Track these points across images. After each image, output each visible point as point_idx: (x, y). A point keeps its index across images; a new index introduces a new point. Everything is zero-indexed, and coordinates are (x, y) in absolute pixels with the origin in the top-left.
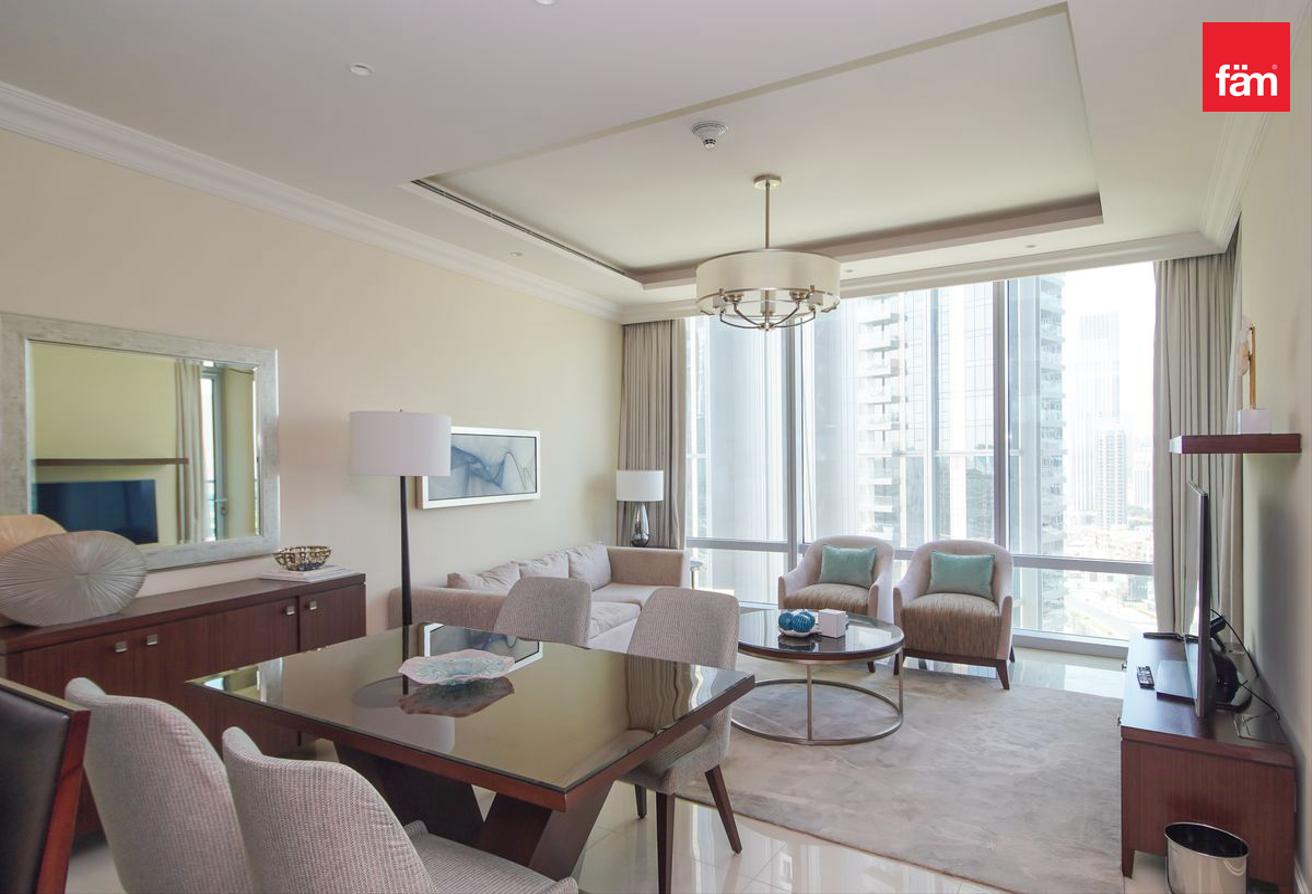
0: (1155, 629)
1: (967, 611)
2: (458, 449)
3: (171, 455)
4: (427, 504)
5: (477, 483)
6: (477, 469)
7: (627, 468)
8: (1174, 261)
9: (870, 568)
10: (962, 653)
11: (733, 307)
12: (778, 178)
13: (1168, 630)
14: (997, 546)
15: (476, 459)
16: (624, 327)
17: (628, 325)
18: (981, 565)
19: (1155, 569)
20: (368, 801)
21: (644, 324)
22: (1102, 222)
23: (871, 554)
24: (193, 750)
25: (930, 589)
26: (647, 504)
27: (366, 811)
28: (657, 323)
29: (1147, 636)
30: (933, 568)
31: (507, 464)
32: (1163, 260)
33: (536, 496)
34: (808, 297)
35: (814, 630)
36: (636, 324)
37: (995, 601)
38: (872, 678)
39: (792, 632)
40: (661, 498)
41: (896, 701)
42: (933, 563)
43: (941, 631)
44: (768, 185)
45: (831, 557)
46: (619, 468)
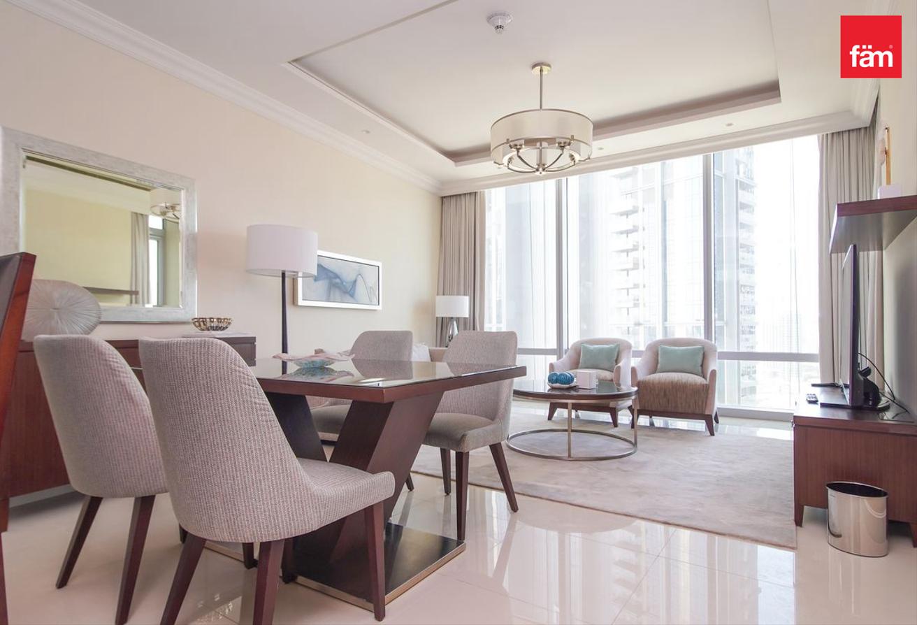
0: (819, 382)
1: (684, 381)
2: (322, 266)
3: (127, 288)
4: (301, 302)
5: (337, 294)
6: (337, 283)
7: (444, 294)
8: (833, 134)
9: (615, 359)
10: (680, 410)
11: (516, 152)
12: (549, 66)
13: (830, 381)
14: (707, 340)
15: (337, 276)
16: (443, 198)
17: (445, 197)
18: (694, 352)
19: (820, 358)
20: (239, 367)
21: (456, 195)
22: (780, 101)
23: (615, 348)
24: (121, 374)
25: (658, 371)
26: (458, 319)
27: (238, 374)
28: (465, 194)
29: (814, 385)
30: (658, 355)
31: (358, 282)
32: (825, 133)
33: (379, 308)
34: (569, 145)
35: (573, 384)
36: (451, 196)
37: (704, 377)
38: (616, 429)
39: (558, 385)
40: (467, 316)
41: (633, 440)
42: (659, 353)
43: (665, 395)
44: (541, 71)
45: (588, 351)
46: (438, 294)
